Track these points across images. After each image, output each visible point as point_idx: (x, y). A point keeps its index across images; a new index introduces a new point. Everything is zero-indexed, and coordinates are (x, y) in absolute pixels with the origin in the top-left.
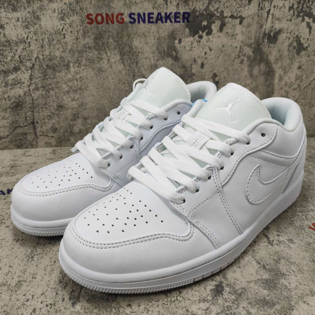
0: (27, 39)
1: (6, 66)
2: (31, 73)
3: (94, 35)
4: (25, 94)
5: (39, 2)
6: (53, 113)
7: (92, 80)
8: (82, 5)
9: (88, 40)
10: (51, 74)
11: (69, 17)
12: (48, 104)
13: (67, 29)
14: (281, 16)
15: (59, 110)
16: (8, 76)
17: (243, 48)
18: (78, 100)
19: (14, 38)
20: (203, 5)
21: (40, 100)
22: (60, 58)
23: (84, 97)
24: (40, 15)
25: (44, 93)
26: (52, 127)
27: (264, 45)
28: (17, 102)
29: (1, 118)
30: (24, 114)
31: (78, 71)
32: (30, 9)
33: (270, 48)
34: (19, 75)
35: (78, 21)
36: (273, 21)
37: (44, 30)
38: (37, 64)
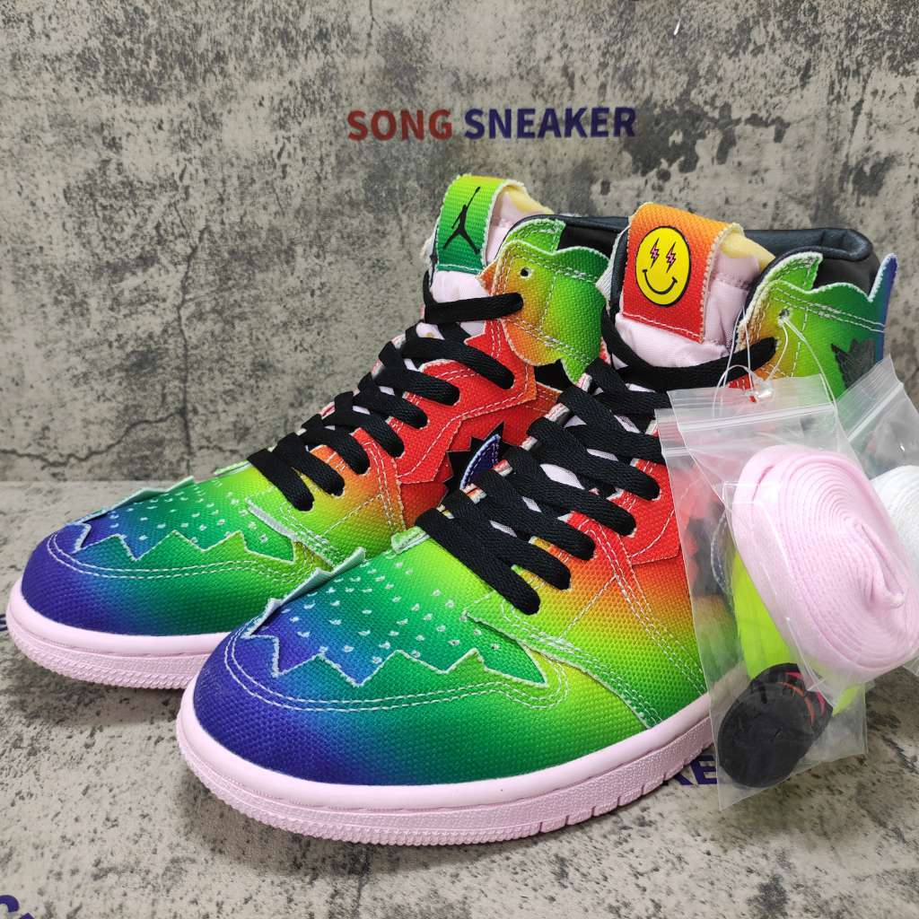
0: (181, 178)
1: (117, 250)
2: (187, 273)
3: (367, 170)
4: (165, 331)
5: (220, 77)
6: (240, 385)
7: (355, 292)
8: (337, 88)
9: (349, 183)
10: (241, 276)
11: (300, 120)
12: (228, 359)
13: (292, 151)
14: (895, 118)
15: (258, 376)
16: (121, 280)
17: (784, 208)
18: (311, 347)
19: (146, 177)
20: (672, 89)
21: (206, 347)
22: (269, 230)
23: (329, 340)
24: (221, 114)
25: (218, 328)
26: (235, 424)
27: (845, 200)
28: (142, 353)
29: (95, 397)
30: (158, 387)
31: (317, 268)
32: (194, 98)
33: (861, 209)
34: (152, 277)
35: (323, 131)
36: (872, 133)
37: (231, 155)
38: (203, 247)
